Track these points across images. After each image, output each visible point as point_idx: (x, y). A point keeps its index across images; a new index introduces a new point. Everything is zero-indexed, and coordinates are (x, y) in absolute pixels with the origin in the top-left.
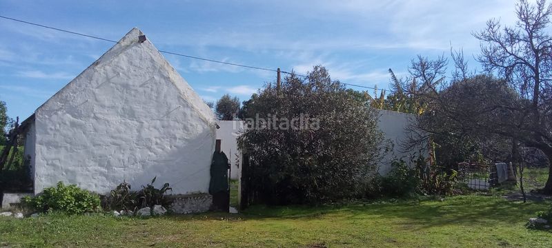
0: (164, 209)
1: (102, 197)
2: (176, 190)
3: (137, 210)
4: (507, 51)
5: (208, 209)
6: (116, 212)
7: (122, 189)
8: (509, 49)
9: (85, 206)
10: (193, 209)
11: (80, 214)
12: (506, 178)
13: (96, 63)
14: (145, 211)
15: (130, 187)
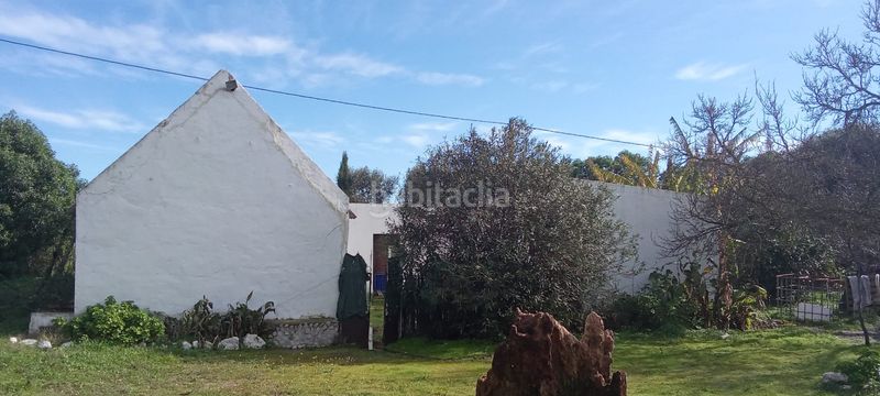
0: (261, 340)
1: (169, 321)
2: (283, 313)
3: (217, 342)
4: (852, 84)
5: (330, 342)
6: (185, 343)
7: (201, 310)
8: (856, 80)
9: (139, 333)
10: (307, 342)
11: (128, 345)
12: (869, 302)
13: (164, 124)
14: (230, 343)
15: (211, 305)
